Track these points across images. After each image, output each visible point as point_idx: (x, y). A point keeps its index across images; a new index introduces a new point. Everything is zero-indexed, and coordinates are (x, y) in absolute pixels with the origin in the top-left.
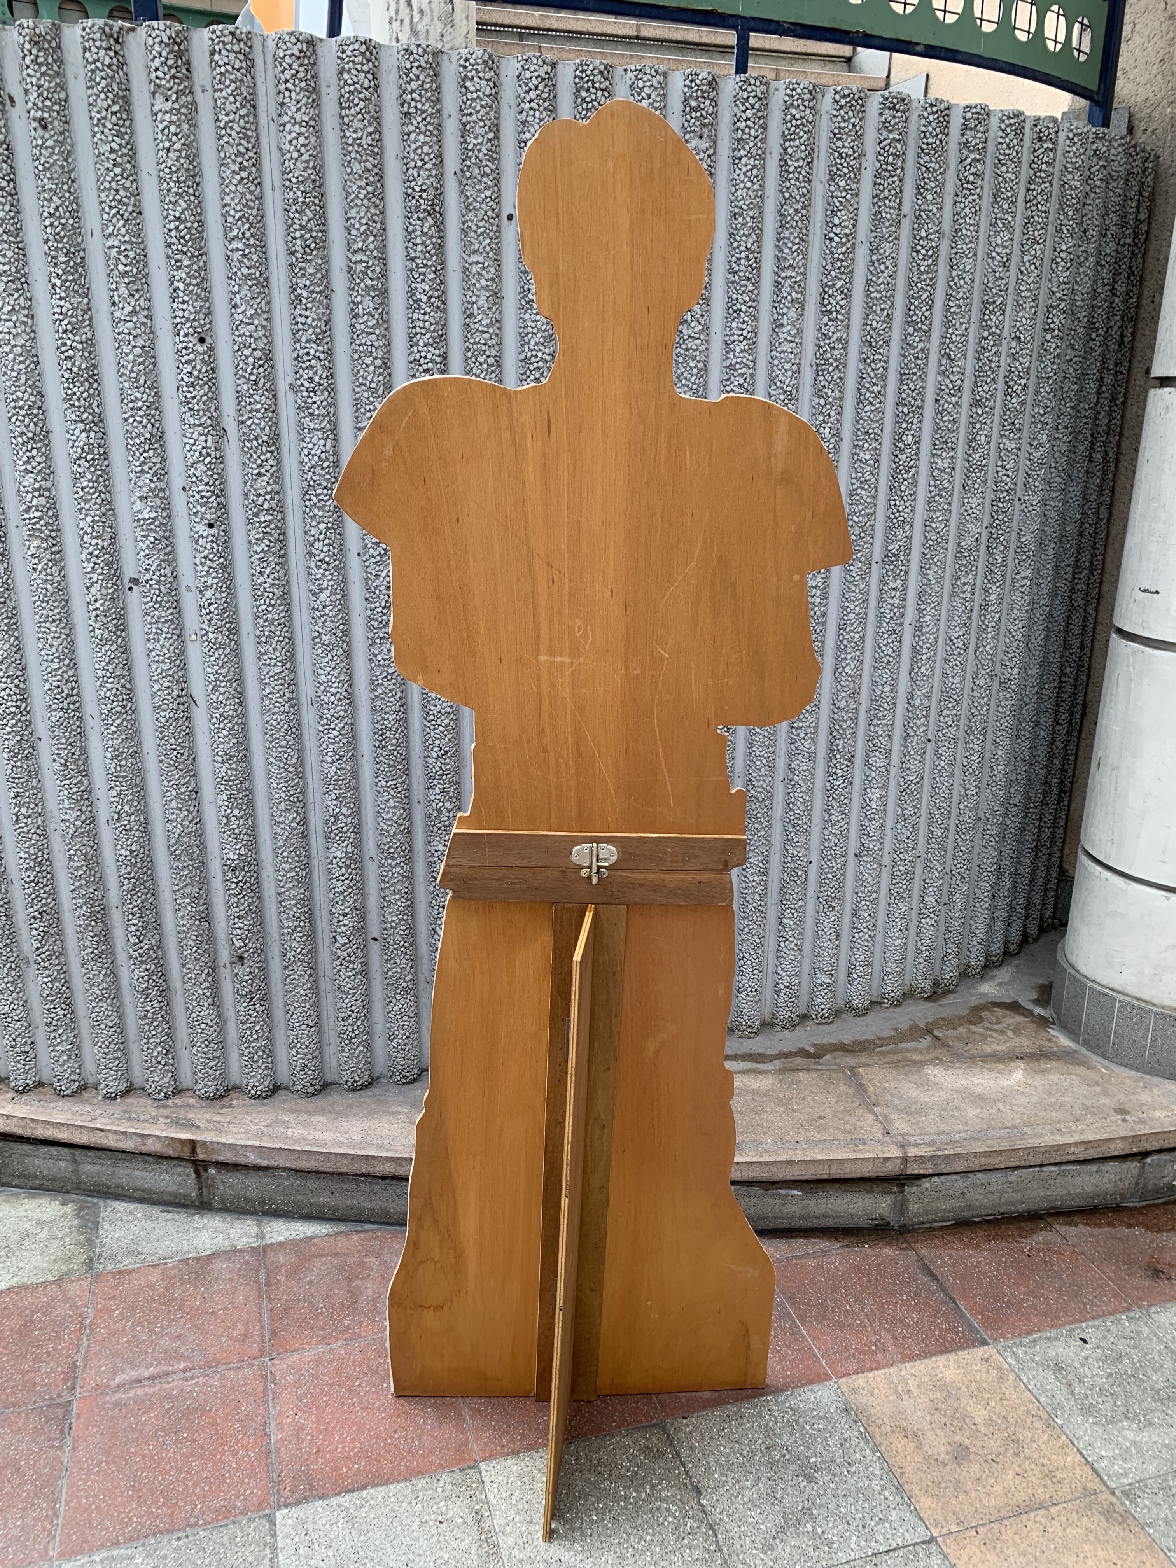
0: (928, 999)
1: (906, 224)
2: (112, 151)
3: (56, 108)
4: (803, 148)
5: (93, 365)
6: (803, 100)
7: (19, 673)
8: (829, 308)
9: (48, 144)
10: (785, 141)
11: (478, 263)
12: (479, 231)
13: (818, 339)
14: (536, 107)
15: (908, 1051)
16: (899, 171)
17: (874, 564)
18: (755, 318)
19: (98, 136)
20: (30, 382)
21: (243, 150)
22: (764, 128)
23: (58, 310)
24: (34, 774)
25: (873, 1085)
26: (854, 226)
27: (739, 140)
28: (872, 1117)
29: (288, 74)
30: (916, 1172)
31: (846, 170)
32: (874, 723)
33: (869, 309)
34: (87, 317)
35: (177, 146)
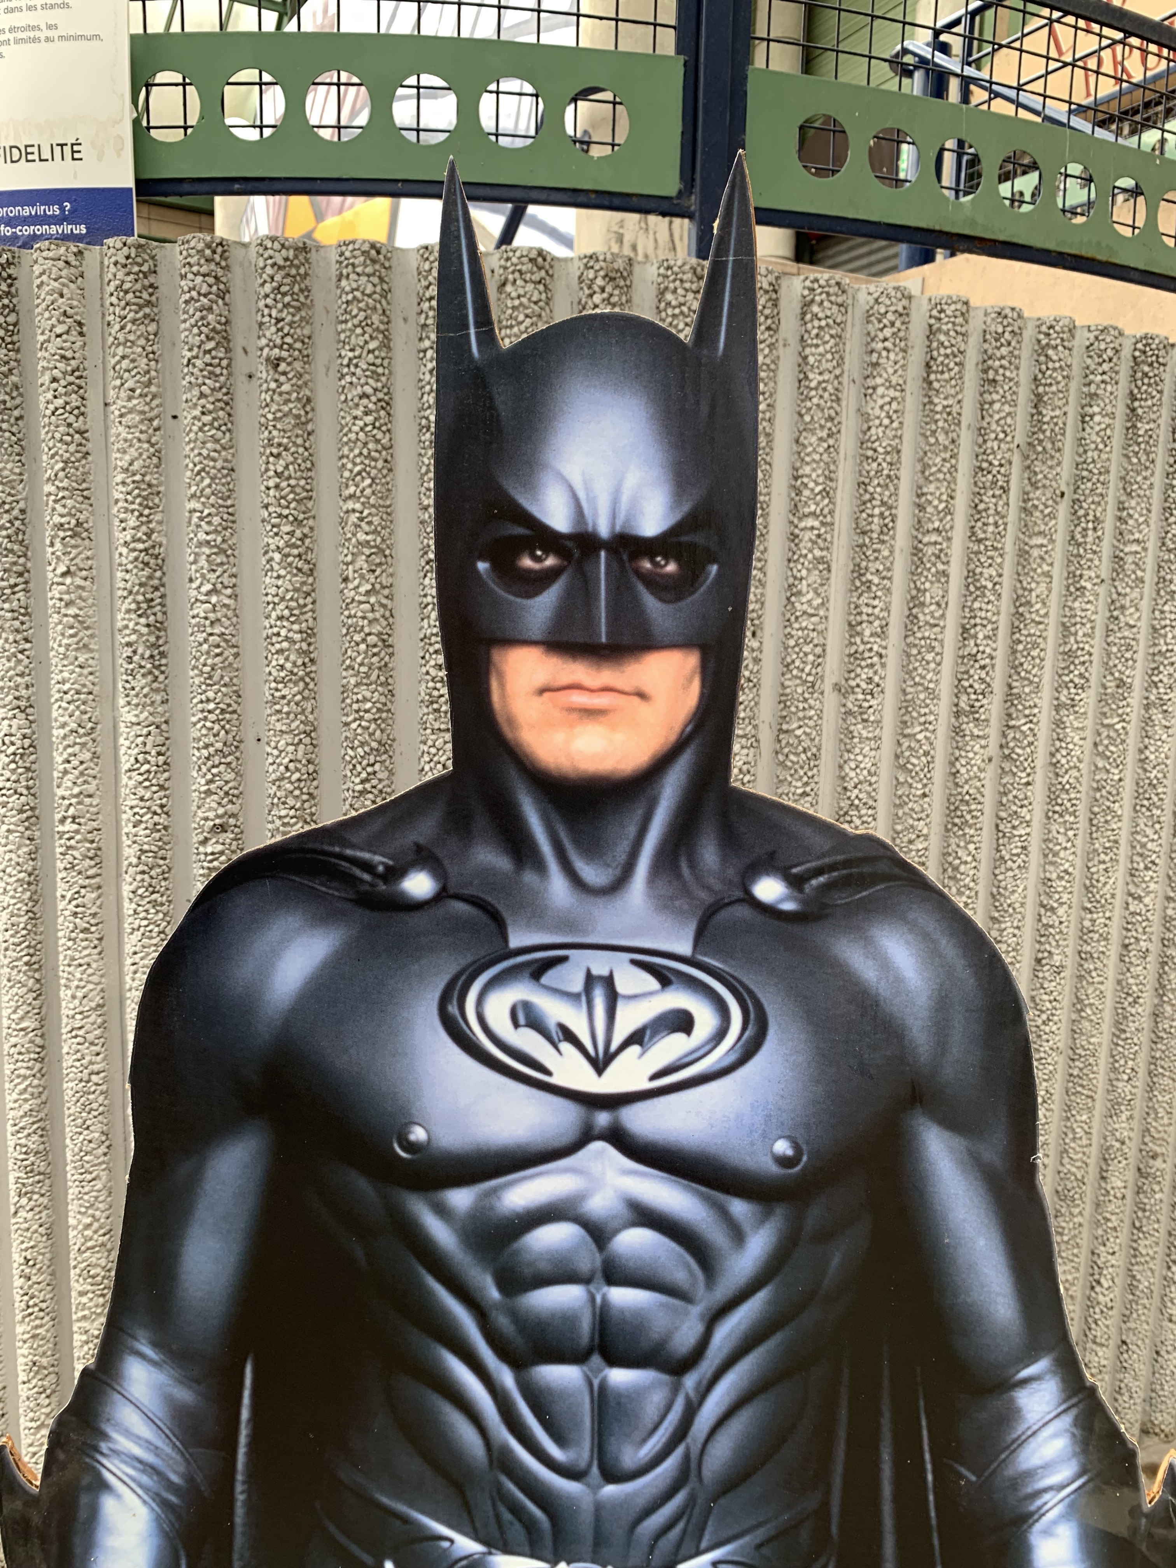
11: (1042, 546)
12: (1047, 511)
14: (1108, 380)
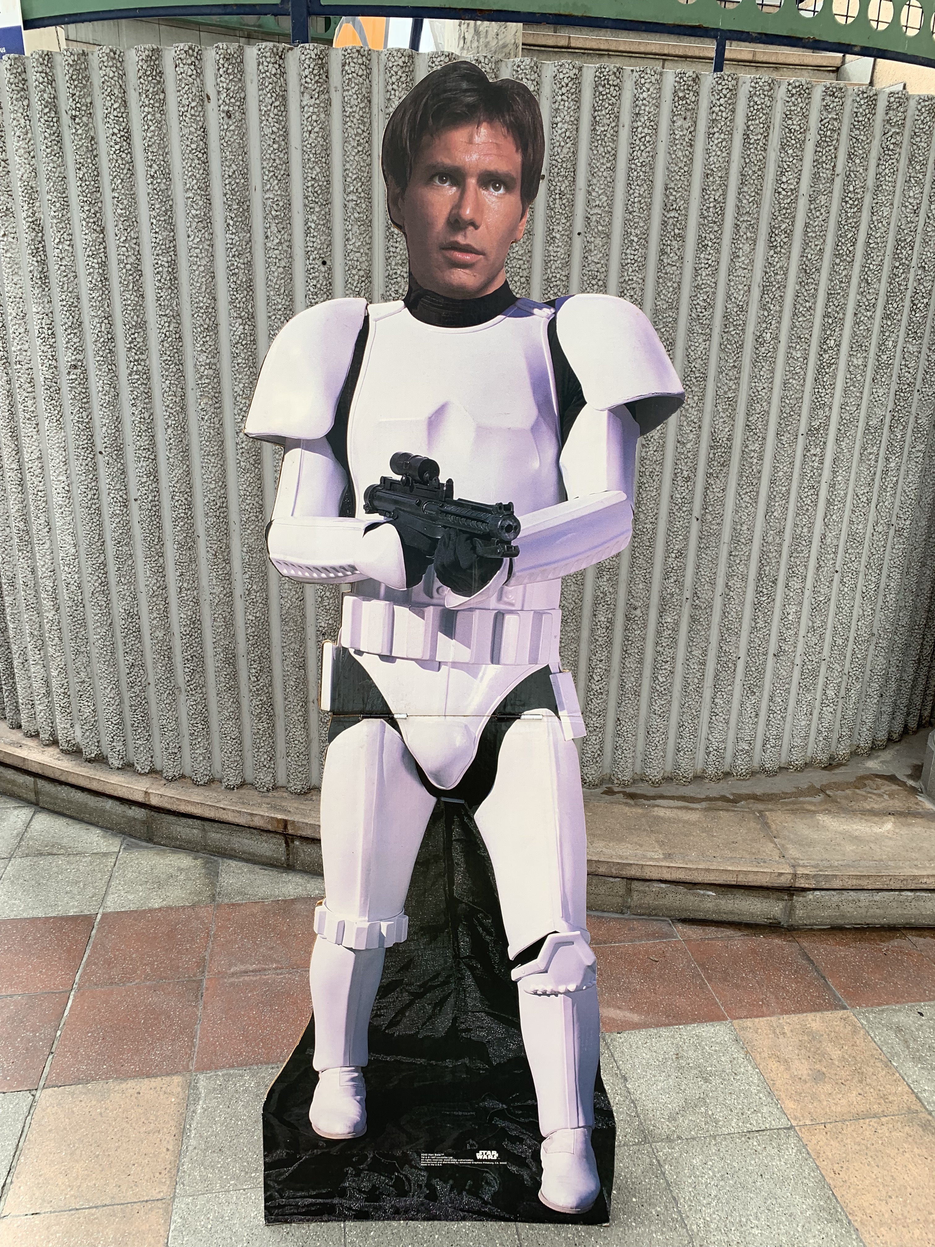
0: (825, 768)
1: (838, 181)
2: (273, 133)
3: (238, 103)
4: (762, 125)
5: (250, 279)
6: (764, 90)
7: (188, 490)
8: (775, 244)
9: (231, 128)
10: (748, 121)
13: (765, 267)
14: (566, 99)
15: (805, 803)
16: (834, 142)
17: (800, 436)
18: (718, 251)
19: (264, 122)
20: (208, 291)
21: (360, 131)
22: (733, 111)
23: (230, 241)
24: (193, 560)
25: (776, 824)
26: (797, 183)
27: (714, 121)
28: (773, 845)
29: (394, 79)
30: (802, 886)
31: (793, 142)
32: (794, 555)
33: (806, 244)
34: (248, 246)
35: (316, 129)
